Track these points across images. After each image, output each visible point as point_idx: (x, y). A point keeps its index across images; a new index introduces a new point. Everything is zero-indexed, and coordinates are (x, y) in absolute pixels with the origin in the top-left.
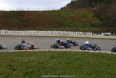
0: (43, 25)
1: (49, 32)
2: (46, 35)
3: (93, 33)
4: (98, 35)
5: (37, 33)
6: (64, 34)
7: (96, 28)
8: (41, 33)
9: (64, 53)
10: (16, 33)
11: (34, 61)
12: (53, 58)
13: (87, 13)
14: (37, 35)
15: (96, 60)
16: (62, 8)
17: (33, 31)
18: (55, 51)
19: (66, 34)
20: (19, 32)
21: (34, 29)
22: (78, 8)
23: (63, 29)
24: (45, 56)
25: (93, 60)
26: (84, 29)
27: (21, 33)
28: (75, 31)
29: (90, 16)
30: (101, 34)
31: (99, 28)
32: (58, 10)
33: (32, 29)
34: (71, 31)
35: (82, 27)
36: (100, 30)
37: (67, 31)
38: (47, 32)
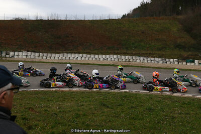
0: (90, 44)
1: (100, 56)
2: (96, 63)
3: (180, 61)
4: (188, 64)
5: (79, 59)
6: (127, 60)
7: (185, 51)
8: (87, 59)
9: (125, 97)
10: (44, 57)
11: (70, 111)
12: (104, 105)
13: (169, 25)
14: (79, 62)
15: (187, 114)
16: (124, 16)
17: (73, 55)
18: (109, 93)
19: (131, 61)
20: (49, 55)
21: (76, 52)
22: (152, 16)
23: (125, 51)
24: (90, 101)
25: (180, 114)
26: (163, 53)
27: (52, 58)
28: (147, 55)
29: (175, 29)
30: (194, 62)
31: (190, 51)
32: (117, 18)
33: (71, 50)
34: (140, 55)
35: (160, 49)
36: (191, 55)
37: (132, 55)
38: (96, 56)
